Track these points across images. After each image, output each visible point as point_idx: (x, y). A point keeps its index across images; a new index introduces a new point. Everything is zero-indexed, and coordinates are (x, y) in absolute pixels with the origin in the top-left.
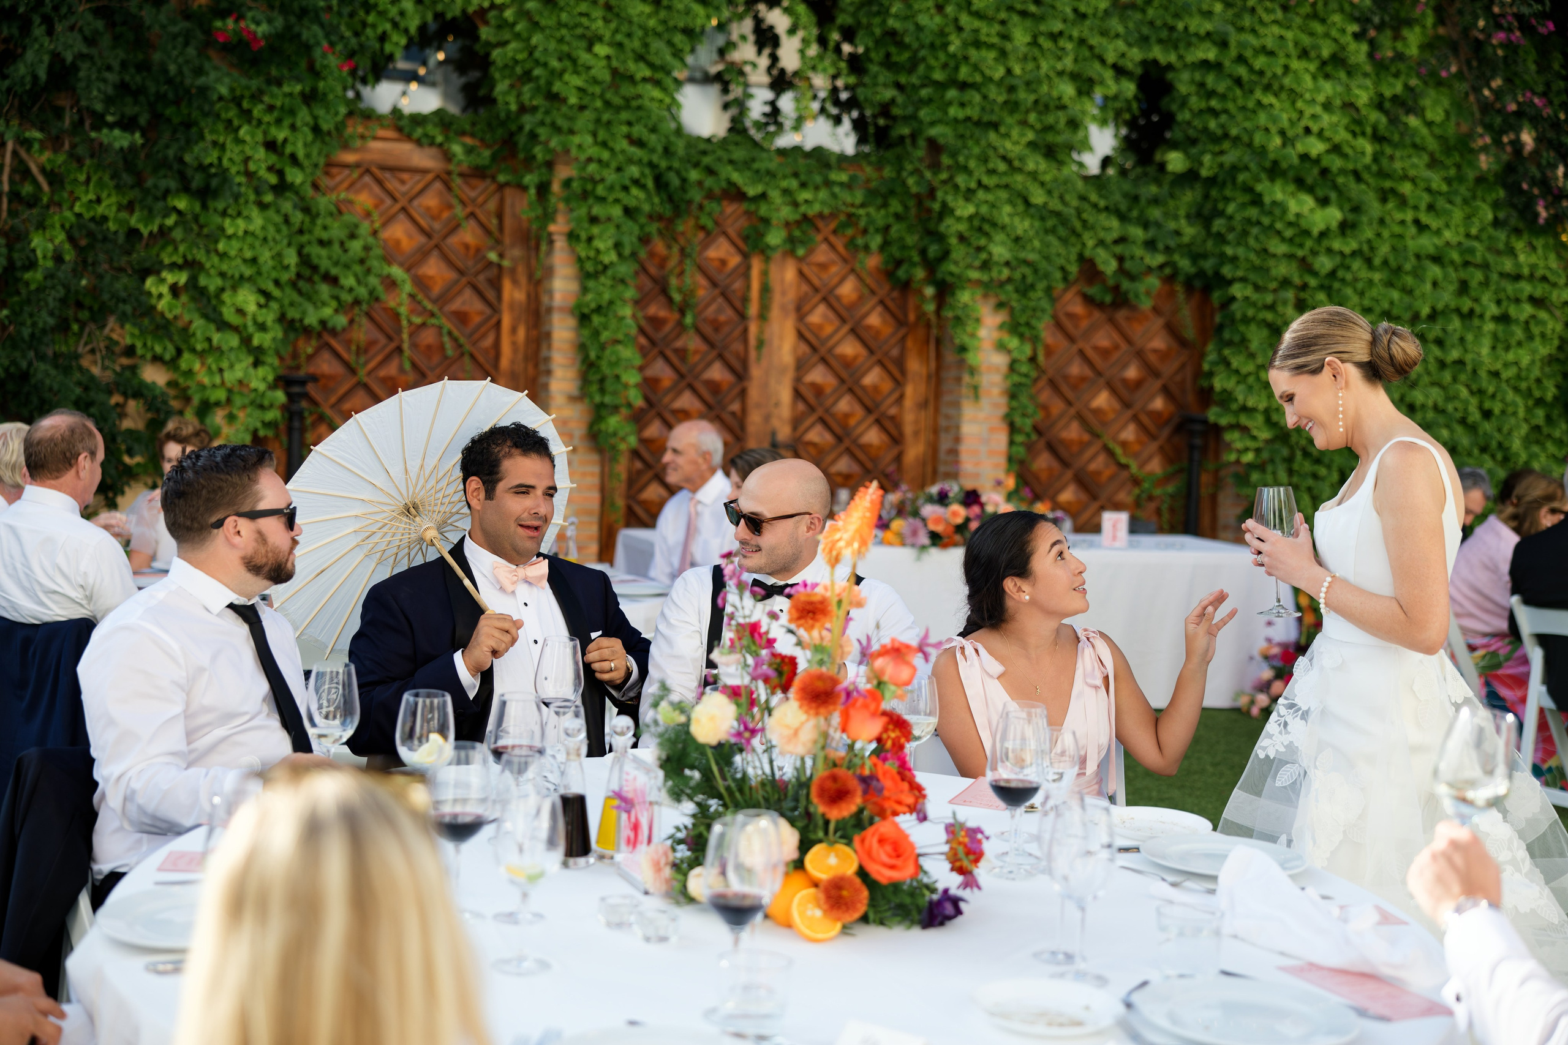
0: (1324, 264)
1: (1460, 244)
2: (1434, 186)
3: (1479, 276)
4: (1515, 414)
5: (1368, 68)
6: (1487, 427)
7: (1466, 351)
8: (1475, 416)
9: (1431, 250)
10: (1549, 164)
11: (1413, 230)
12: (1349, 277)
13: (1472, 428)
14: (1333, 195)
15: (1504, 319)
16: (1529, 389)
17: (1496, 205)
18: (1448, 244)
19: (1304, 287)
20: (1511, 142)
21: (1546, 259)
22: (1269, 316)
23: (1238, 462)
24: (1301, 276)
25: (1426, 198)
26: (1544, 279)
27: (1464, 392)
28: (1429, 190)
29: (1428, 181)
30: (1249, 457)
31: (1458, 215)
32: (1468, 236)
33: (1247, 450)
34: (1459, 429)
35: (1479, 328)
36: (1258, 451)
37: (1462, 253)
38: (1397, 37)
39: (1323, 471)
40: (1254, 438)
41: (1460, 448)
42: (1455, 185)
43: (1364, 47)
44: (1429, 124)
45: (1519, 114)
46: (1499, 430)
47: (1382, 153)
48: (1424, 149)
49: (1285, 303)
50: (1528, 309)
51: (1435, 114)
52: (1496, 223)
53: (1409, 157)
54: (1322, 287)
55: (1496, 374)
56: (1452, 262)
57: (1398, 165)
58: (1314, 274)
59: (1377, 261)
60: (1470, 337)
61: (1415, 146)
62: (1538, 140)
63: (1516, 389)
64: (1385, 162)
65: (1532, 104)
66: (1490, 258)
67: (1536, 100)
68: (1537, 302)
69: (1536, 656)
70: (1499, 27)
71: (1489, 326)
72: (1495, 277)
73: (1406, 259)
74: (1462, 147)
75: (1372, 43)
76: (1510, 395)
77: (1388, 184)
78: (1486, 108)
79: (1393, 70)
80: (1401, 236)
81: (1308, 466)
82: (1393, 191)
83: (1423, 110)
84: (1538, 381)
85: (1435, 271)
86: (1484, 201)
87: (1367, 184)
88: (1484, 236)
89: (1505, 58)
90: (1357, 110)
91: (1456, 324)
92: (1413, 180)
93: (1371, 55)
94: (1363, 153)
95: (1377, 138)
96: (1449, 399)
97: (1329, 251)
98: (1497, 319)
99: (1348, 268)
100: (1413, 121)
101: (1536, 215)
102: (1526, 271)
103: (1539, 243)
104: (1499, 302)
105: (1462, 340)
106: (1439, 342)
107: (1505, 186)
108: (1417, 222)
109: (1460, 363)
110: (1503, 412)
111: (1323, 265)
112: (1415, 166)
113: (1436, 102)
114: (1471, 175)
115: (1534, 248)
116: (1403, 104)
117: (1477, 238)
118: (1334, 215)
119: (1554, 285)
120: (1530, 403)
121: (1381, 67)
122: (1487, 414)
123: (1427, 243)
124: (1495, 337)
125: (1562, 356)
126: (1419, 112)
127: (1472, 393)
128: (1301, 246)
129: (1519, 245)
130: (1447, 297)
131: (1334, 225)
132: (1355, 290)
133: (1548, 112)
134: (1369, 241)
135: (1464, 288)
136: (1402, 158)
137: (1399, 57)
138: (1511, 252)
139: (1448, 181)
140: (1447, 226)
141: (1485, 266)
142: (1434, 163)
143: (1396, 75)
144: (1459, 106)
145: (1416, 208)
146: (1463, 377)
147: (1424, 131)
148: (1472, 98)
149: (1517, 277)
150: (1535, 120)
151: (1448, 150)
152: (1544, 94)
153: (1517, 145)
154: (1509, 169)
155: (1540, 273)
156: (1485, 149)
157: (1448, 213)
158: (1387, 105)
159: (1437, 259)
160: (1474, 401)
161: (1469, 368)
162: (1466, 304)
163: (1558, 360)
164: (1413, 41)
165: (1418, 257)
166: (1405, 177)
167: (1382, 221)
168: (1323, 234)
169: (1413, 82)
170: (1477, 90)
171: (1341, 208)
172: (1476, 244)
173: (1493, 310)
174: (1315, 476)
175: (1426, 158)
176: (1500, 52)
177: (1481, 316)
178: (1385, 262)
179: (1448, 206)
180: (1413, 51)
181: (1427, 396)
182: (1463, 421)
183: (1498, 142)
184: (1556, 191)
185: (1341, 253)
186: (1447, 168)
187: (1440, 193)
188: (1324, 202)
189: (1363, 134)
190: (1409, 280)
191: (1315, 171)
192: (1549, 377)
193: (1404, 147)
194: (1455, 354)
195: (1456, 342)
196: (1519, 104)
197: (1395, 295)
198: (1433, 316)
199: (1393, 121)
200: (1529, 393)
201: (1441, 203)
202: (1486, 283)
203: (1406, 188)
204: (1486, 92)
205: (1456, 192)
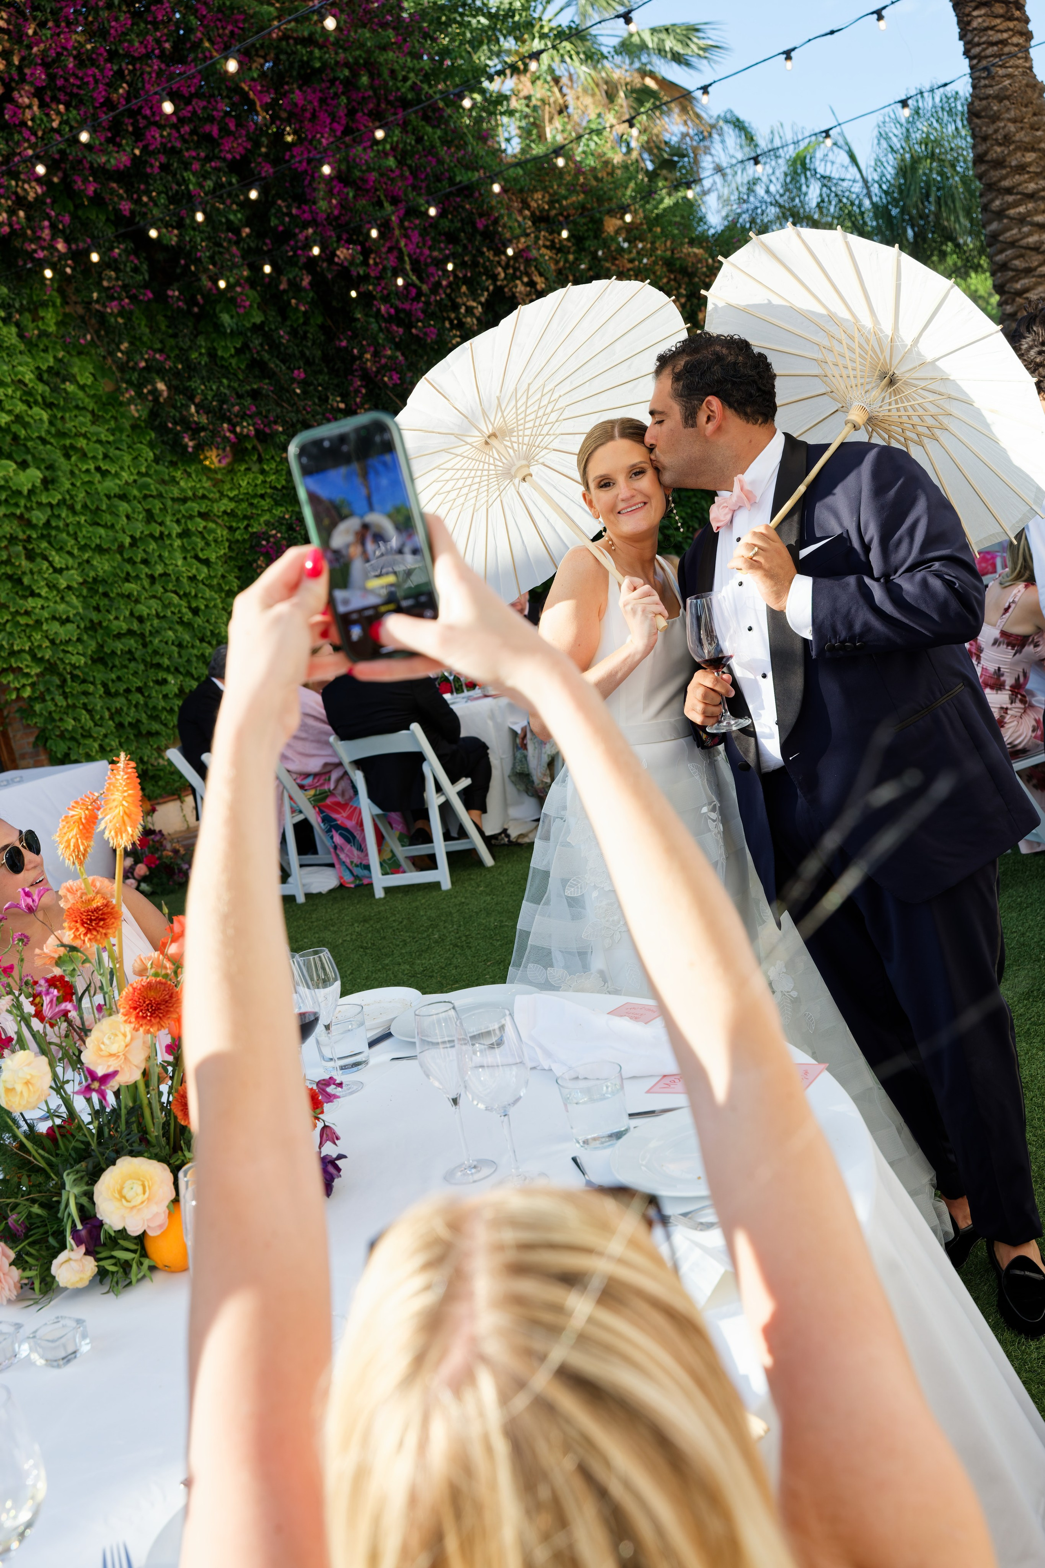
0: (39, 517)
1: (135, 481)
2: (103, 438)
3: (158, 505)
4: (215, 606)
5: (22, 347)
6: (199, 621)
7: (165, 564)
8: (188, 616)
9: (117, 490)
10: (182, 405)
11: (98, 477)
12: (61, 524)
13: (188, 625)
14: (29, 458)
15: (185, 534)
16: (219, 584)
17: (151, 445)
18: (127, 483)
19: (29, 539)
20: (150, 392)
21: (200, 481)
22: (9, 570)
23: (19, 698)
24: (24, 532)
25: (101, 450)
26: (204, 497)
27: (176, 599)
28: (99, 441)
29: (97, 434)
30: (27, 693)
31: (127, 459)
32: (139, 473)
33: (24, 686)
34: (179, 628)
35: (171, 545)
36: (33, 685)
37: (140, 491)
38: (36, 318)
39: (91, 688)
40: (28, 675)
41: (185, 643)
42: (118, 434)
43: (14, 330)
44: (82, 388)
45: (148, 368)
46: (208, 621)
47: (55, 416)
48: (84, 408)
49: (18, 556)
50: (201, 524)
51: (86, 379)
52: (157, 460)
53: (76, 416)
54: (42, 537)
55: (193, 578)
56: (135, 497)
57: (69, 425)
58: (33, 527)
59: (78, 507)
60: (166, 554)
61: (77, 407)
62: (169, 388)
63: (210, 587)
64: (59, 424)
65: (155, 359)
66: (162, 489)
67: (158, 356)
68: (203, 516)
69: (359, 778)
70: (112, 298)
71: (177, 543)
72: (169, 503)
73: (101, 500)
74: (112, 401)
75: (17, 325)
76: (208, 593)
77: (68, 442)
78: (123, 368)
79: (42, 346)
80: (90, 483)
81: (78, 688)
82: (72, 447)
83: (74, 376)
84: (223, 577)
85: (124, 507)
86: (141, 443)
87: (51, 444)
88: (152, 472)
89: (125, 324)
90: (26, 385)
91: (153, 545)
92: (85, 436)
93: (21, 336)
94: (41, 420)
95: (48, 405)
96: (165, 607)
97: (40, 504)
98: (180, 536)
99: (59, 516)
100: (70, 387)
101: (186, 446)
102: (190, 493)
103: (192, 469)
104: (178, 522)
105: (160, 556)
106: (145, 562)
107: (153, 429)
108: (98, 469)
109: (165, 575)
110: (207, 606)
111: (38, 519)
112: (83, 424)
113: (82, 369)
114: (127, 424)
115: (189, 475)
116: (57, 374)
117: (147, 474)
118: (34, 475)
119: (213, 501)
120: (223, 595)
121: (31, 346)
122: (195, 611)
123: (111, 486)
124: (183, 548)
125: (233, 554)
126: (72, 379)
127: (180, 597)
128: (17, 505)
129: (178, 474)
130: (139, 528)
131: (38, 483)
132: (68, 534)
133: (168, 365)
134: (68, 491)
135: (150, 517)
136: (71, 419)
137: (43, 334)
138: (174, 481)
139: (112, 431)
140: (122, 468)
141: (160, 496)
142: (96, 419)
143: (45, 350)
144: (101, 370)
145: (94, 458)
146: (170, 586)
147: (81, 394)
148: (109, 361)
149: (184, 500)
150: (161, 372)
151: (104, 406)
152: (161, 351)
153: (155, 392)
154: (153, 414)
155: (200, 492)
156: (131, 401)
157: (119, 458)
158: (45, 376)
159: (123, 497)
160: (184, 603)
161: (173, 577)
162: (157, 530)
163: (230, 557)
164: (50, 319)
165: (108, 497)
166: (78, 435)
167: (72, 473)
168: (31, 492)
169: (61, 354)
170: (111, 354)
171: (38, 468)
172: (148, 480)
173: (176, 529)
174: (85, 693)
175: (89, 417)
176: (120, 320)
177: (169, 535)
178: (85, 506)
179: (117, 452)
180: (52, 329)
181: (149, 608)
182: (181, 622)
183: (140, 394)
184: (193, 426)
185: (50, 505)
186: (107, 421)
187: (108, 442)
188: (23, 465)
189: (36, 402)
190: (108, 518)
191: (8, 439)
192: (229, 572)
193: (70, 410)
194: (159, 569)
195: (157, 559)
196: (146, 361)
197: (102, 531)
198: (134, 542)
199: (55, 389)
200: (221, 589)
201: (112, 452)
202: (164, 509)
203: (82, 443)
204: (119, 355)
205: (121, 441)
